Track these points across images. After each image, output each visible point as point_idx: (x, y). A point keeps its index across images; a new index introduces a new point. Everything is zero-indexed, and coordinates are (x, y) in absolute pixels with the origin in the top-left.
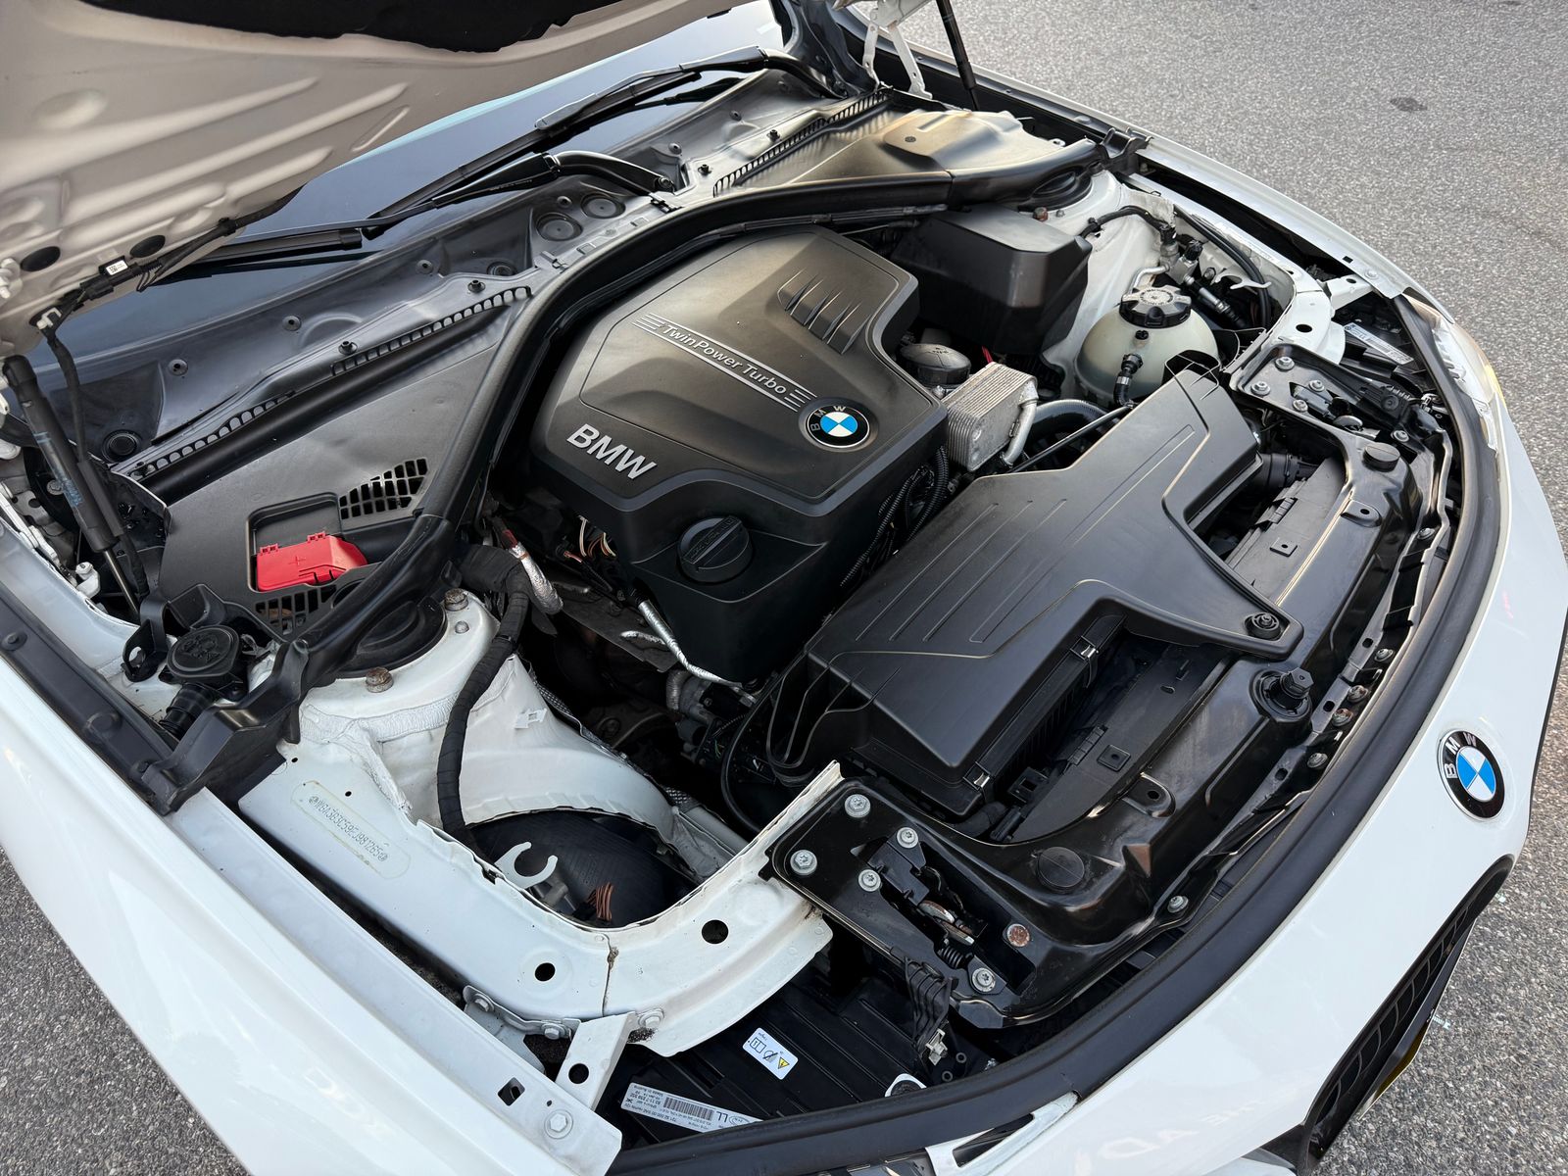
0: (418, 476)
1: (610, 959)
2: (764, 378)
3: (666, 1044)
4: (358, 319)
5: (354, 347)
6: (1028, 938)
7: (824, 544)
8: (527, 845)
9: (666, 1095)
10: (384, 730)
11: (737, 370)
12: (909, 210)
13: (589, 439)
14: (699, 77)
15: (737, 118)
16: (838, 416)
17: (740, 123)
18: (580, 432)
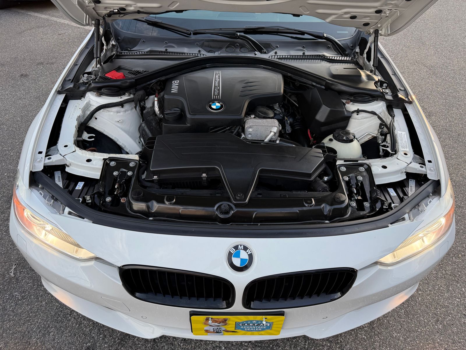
1: (74, 152)
2: (217, 91)
3: (67, 170)
4: (176, 47)
5: (168, 50)
6: (124, 202)
7: (189, 125)
8: (94, 135)
9: (61, 175)
10: (92, 103)
12: (314, 84)
13: (176, 83)
14: (304, 35)
15: (304, 47)
16: (218, 105)
17: (303, 49)
18: (176, 81)
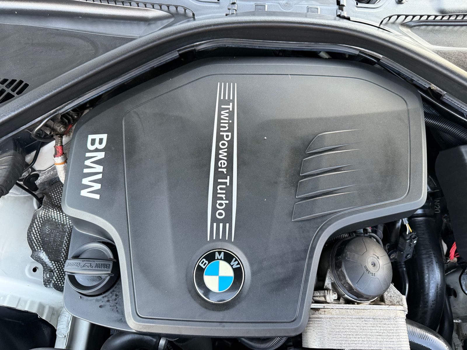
0: (14, 94)
2: (223, 196)
11: (218, 175)
16: (226, 271)
